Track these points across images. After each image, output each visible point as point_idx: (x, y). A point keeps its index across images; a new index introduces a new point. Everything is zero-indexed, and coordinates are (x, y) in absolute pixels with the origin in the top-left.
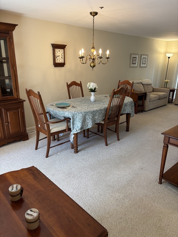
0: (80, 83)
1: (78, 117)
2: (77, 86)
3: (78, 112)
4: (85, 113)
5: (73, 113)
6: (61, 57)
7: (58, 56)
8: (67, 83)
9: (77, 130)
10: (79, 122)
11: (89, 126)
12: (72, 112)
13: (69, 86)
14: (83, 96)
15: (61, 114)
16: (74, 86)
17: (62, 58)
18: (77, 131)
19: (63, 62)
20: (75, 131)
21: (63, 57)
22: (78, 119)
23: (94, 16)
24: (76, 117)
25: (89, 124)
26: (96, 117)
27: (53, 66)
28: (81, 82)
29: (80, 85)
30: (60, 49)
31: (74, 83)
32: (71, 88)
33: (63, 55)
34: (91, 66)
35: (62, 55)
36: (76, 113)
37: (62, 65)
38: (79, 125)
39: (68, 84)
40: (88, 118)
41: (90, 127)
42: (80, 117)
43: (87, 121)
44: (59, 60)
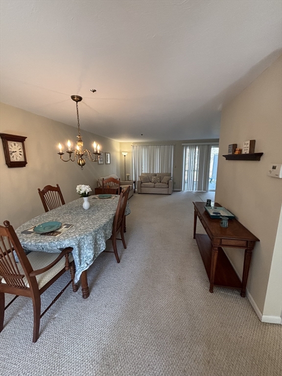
0: (56, 187)
1: (86, 242)
2: (54, 192)
3: (86, 235)
4: (95, 231)
5: (78, 238)
6: (18, 153)
7: (14, 152)
8: (39, 190)
9: (89, 263)
10: (90, 249)
11: (101, 248)
12: (76, 238)
13: (42, 193)
14: (63, 203)
15: (54, 246)
16: (49, 191)
17: (20, 154)
18: (88, 265)
19: (23, 160)
20: (86, 265)
21: (22, 153)
22: (86, 245)
23: (77, 102)
24: (83, 243)
25: (102, 245)
26: (107, 232)
27: (6, 167)
28: (57, 185)
29: (57, 189)
30: (15, 142)
31: (49, 188)
32: (46, 196)
33: (22, 150)
34: (79, 164)
35: (20, 150)
36: (82, 237)
37: (22, 164)
38: (89, 254)
39: (41, 190)
40: (99, 237)
41: (104, 249)
42: (90, 240)
43: (98, 243)
44: (16, 157)
